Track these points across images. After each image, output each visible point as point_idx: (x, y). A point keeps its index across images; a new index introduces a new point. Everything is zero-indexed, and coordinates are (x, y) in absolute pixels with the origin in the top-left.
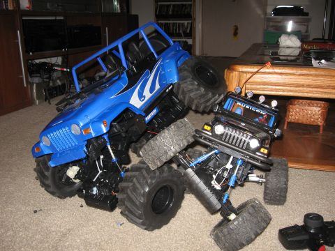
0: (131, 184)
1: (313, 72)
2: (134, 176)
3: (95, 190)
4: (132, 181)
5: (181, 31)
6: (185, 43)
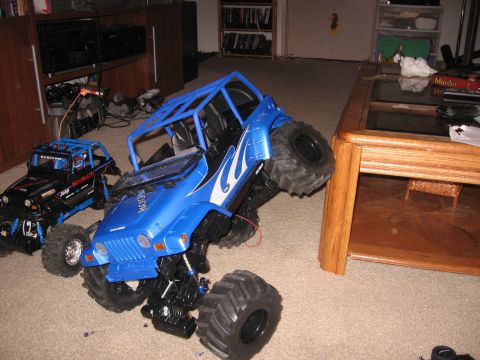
0: (214, 311)
1: (450, 147)
2: (219, 300)
3: (166, 311)
4: (216, 307)
5: (256, 22)
6: (262, 38)
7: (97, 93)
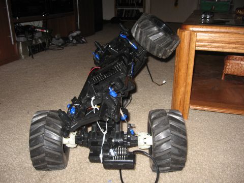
5: (134, 2)
6: (138, 11)
7: (45, 31)
